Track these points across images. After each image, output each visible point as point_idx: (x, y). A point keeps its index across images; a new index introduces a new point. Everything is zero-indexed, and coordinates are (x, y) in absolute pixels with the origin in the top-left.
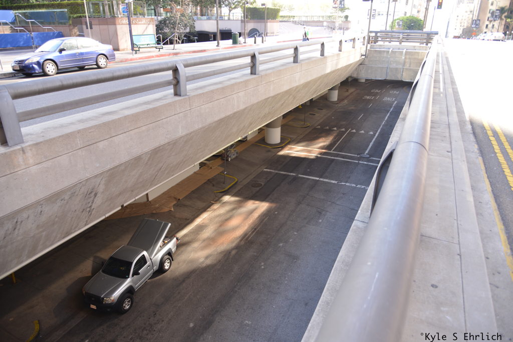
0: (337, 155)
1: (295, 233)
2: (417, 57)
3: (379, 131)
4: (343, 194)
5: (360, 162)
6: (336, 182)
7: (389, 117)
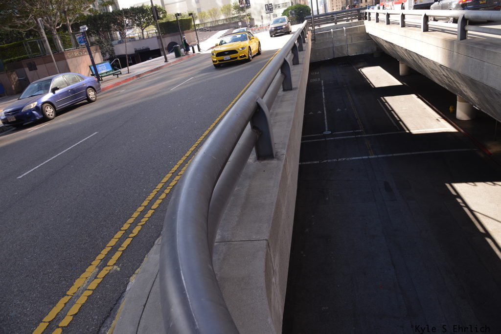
2: (356, 32)
3: (325, 109)
4: (331, 170)
5: (327, 139)
6: (318, 162)
7: (325, 95)
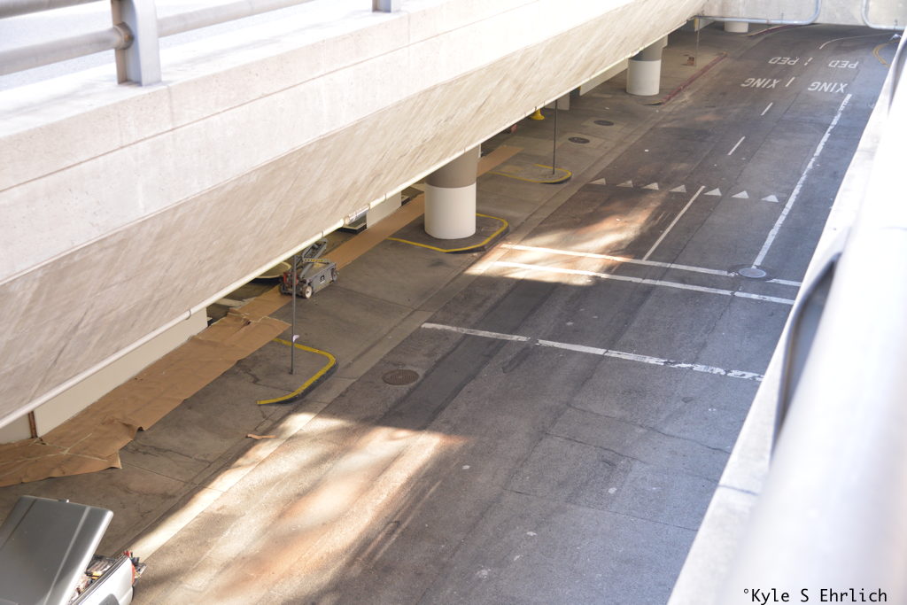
0: (664, 274)
1: (532, 534)
3: (796, 191)
4: (686, 400)
5: (737, 294)
6: (661, 362)
7: (827, 145)
